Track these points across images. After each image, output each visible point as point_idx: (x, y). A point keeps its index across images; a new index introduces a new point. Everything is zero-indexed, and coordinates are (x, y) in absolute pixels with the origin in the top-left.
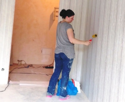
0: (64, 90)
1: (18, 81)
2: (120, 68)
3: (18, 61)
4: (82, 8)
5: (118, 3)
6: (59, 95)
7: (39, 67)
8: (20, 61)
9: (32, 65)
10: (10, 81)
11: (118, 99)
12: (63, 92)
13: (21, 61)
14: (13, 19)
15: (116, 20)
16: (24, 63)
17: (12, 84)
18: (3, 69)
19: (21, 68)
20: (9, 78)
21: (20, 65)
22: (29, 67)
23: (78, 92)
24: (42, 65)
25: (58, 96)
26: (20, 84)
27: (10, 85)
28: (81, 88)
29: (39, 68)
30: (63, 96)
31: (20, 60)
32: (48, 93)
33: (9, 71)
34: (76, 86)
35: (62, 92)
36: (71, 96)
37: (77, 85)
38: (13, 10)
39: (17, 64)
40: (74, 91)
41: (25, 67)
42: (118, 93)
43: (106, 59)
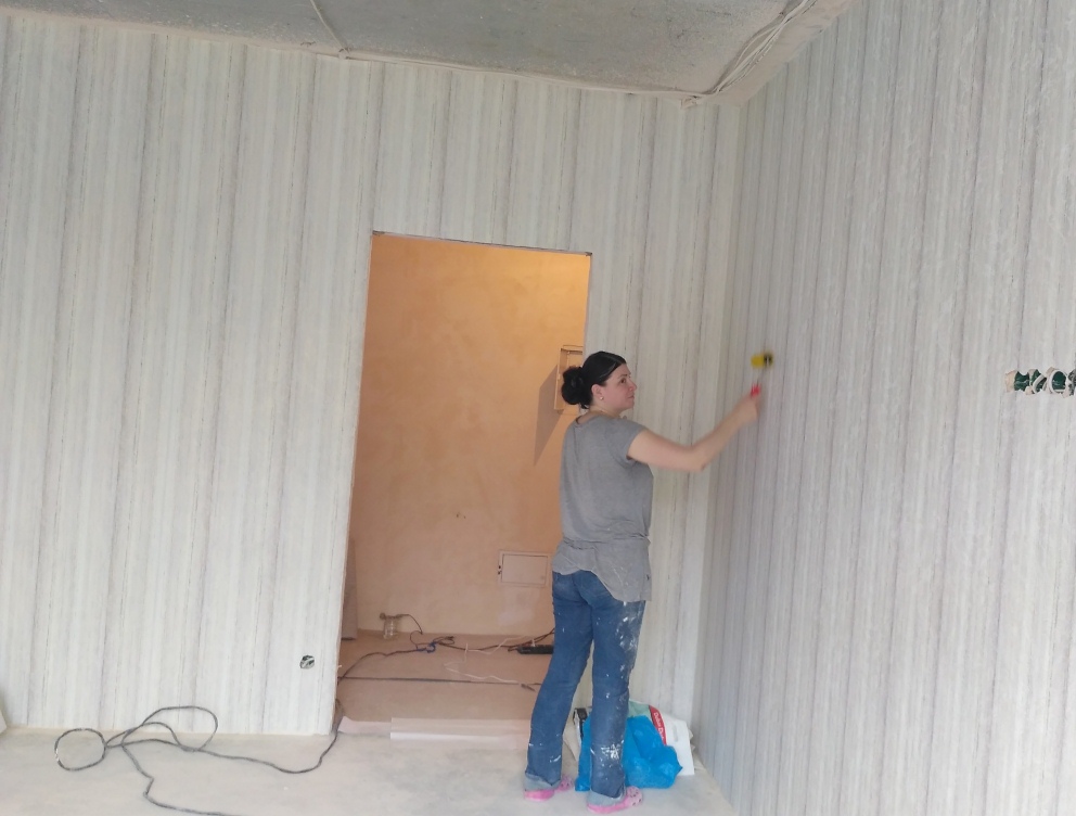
0: (609, 761)
1: (386, 718)
2: (890, 649)
3: (383, 617)
4: (698, 350)
5: (875, 325)
6: (587, 789)
7: (487, 645)
8: (390, 618)
9: (451, 638)
10: (345, 720)
11: (879, 804)
12: (604, 770)
13: (399, 617)
14: (357, 406)
15: (868, 410)
16: (415, 628)
17: (354, 736)
18: (307, 661)
19: (400, 652)
20: (338, 703)
21: (394, 638)
22: (437, 646)
23: (682, 773)
24: (502, 637)
25: (582, 795)
26: (393, 736)
27: (341, 737)
28: (696, 752)
29: (488, 653)
30: (605, 792)
31: (392, 611)
32: (528, 781)
33: (339, 671)
34: (670, 741)
35: (601, 775)
36: (649, 793)
37: (677, 736)
38: (356, 362)
39: (379, 636)
40: (662, 767)
41: (418, 650)
42: (881, 775)
43: (820, 606)
